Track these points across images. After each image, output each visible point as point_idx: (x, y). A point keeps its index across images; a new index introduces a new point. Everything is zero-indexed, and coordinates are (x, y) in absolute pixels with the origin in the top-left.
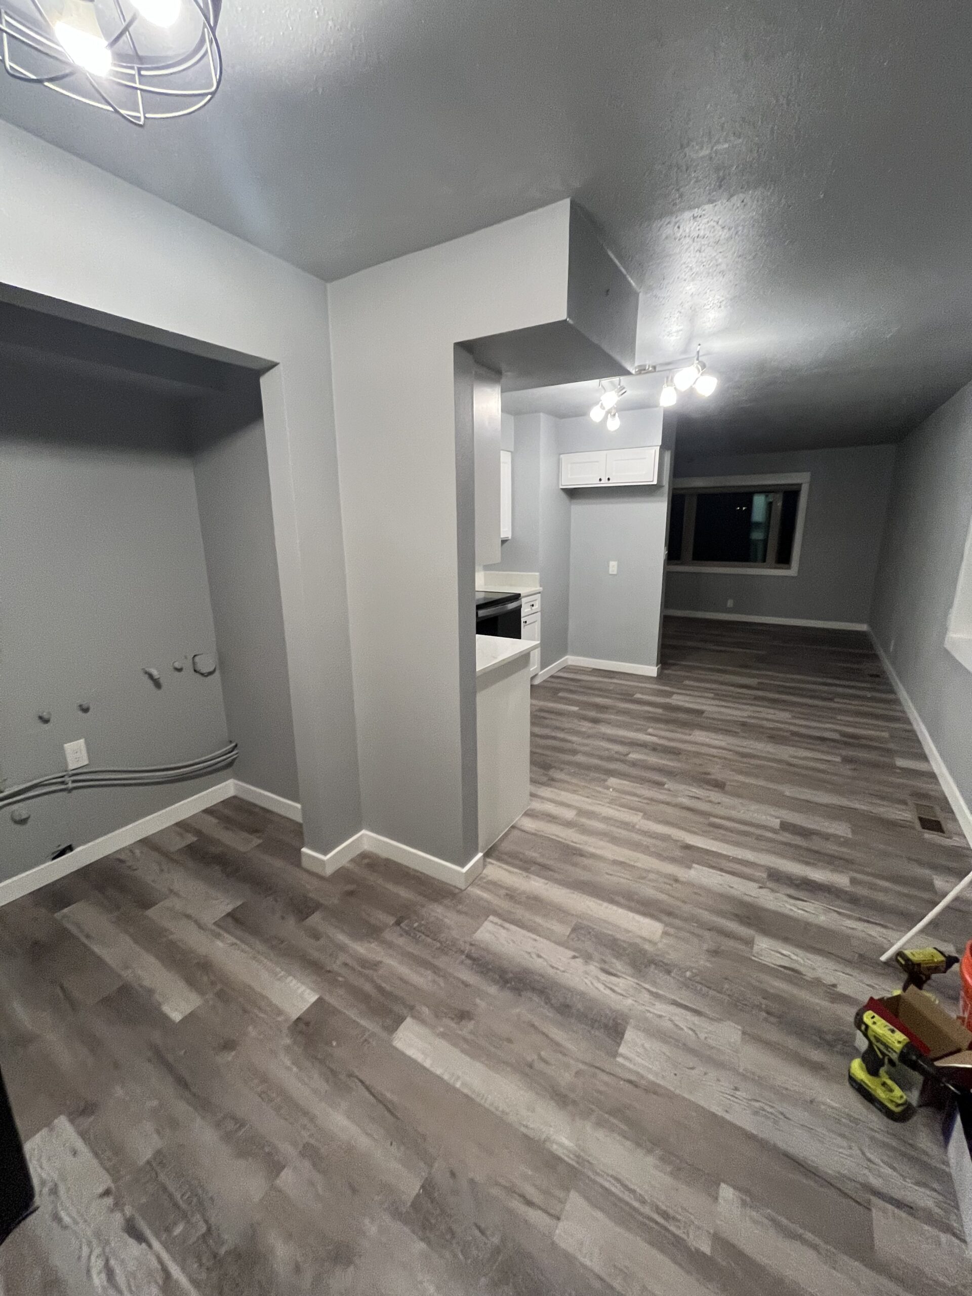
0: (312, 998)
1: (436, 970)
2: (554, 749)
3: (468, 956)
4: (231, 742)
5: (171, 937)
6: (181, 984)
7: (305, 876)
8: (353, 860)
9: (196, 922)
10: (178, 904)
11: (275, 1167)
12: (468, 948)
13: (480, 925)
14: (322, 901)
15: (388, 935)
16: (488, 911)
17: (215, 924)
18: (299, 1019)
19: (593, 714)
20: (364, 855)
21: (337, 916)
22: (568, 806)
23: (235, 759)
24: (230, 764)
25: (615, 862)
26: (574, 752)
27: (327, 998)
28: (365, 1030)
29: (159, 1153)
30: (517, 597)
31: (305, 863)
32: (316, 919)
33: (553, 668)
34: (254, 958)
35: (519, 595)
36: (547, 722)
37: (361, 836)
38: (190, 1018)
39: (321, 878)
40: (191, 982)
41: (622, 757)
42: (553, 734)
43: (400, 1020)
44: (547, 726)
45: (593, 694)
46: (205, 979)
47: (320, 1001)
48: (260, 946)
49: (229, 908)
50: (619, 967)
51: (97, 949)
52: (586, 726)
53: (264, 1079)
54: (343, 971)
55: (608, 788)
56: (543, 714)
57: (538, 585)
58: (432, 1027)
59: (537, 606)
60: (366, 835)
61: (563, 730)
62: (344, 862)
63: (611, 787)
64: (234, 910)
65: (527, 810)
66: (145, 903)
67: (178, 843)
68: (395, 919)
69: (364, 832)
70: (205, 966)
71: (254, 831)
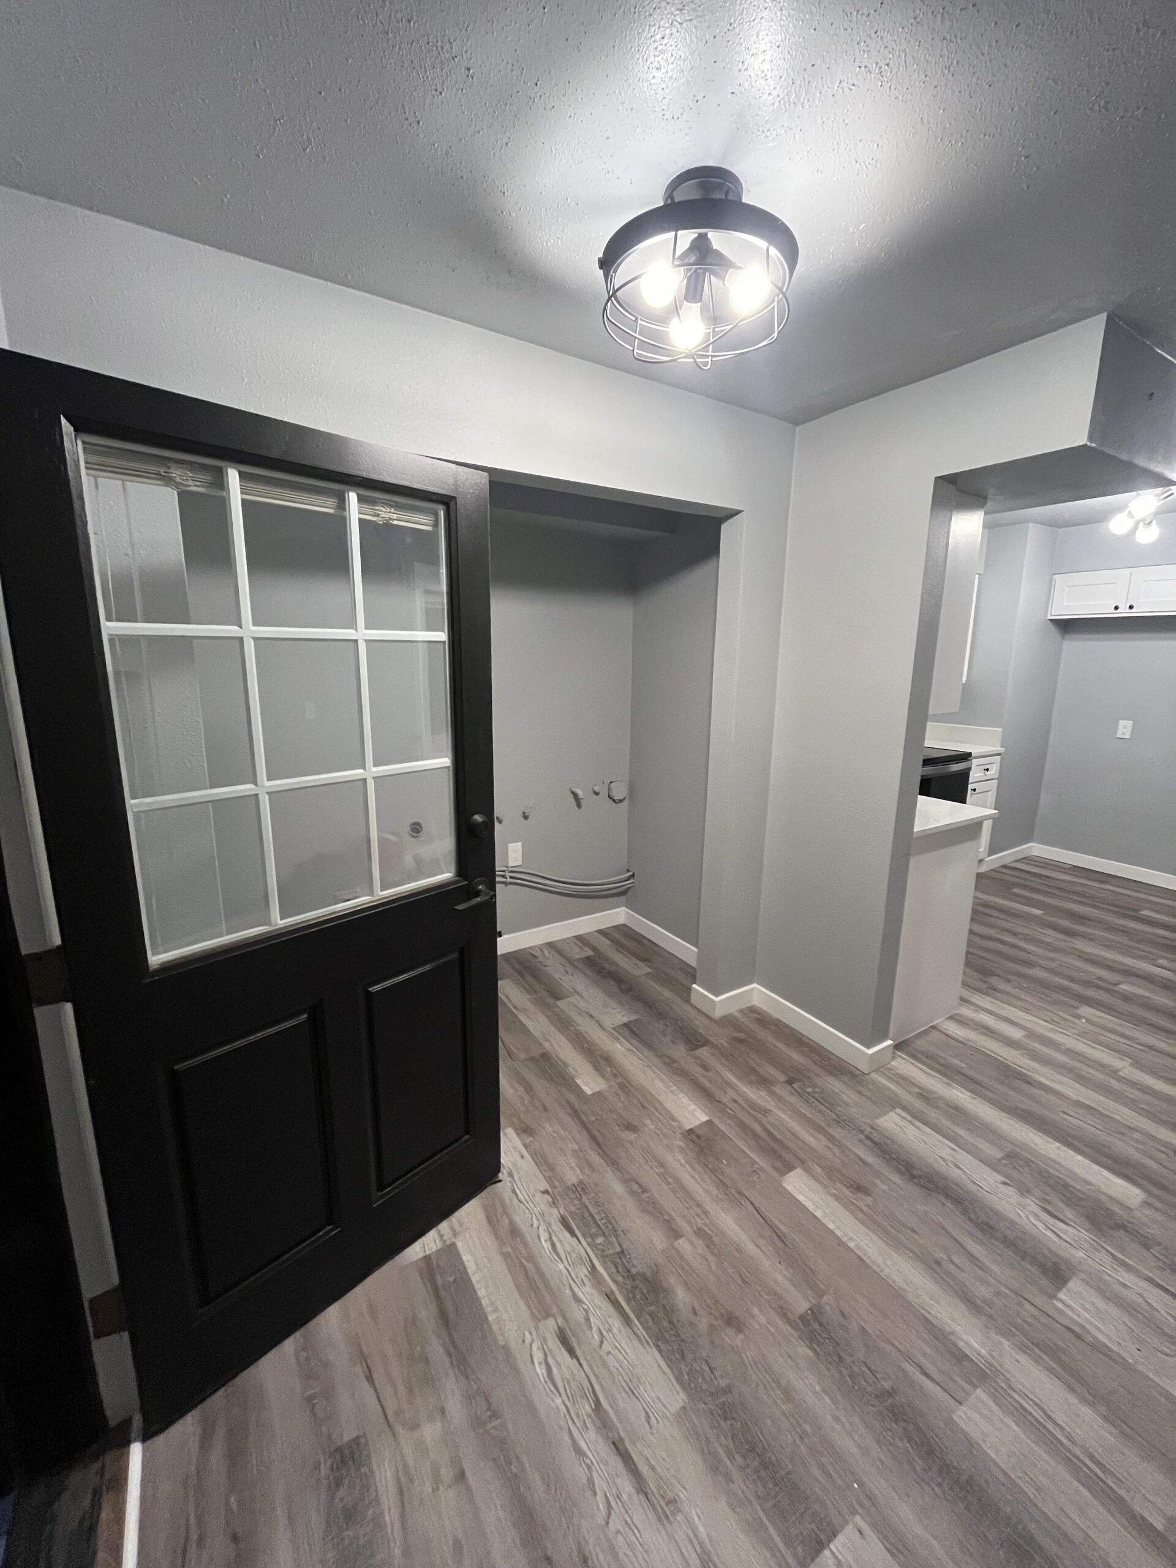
0: (705, 1118)
1: (831, 1138)
2: (999, 953)
3: (868, 1137)
4: (628, 871)
5: (578, 1028)
6: (590, 1068)
7: (693, 1012)
8: (741, 1011)
9: (597, 1022)
10: (582, 1004)
11: (674, 1233)
12: (868, 1130)
13: (886, 1113)
14: (710, 1038)
15: (777, 1089)
16: (895, 1103)
17: (614, 1029)
18: (691, 1130)
19: (1065, 923)
20: (752, 1010)
21: (727, 1056)
22: (1015, 1024)
23: (630, 888)
24: (624, 893)
25: (1078, 1104)
26: (1030, 964)
27: (716, 1121)
28: (753, 1162)
29: (581, 1182)
30: (966, 757)
31: (694, 999)
32: (703, 1052)
33: (1007, 856)
34: (649, 1067)
35: (970, 754)
36: (993, 920)
37: (752, 989)
38: (598, 1095)
39: (711, 1019)
40: (597, 1068)
41: (1111, 987)
42: (999, 936)
43: (790, 1168)
44: (992, 926)
45: (1071, 899)
46: (609, 1069)
47: (709, 1123)
48: (656, 1060)
49: (626, 1020)
50: (1070, 1216)
51: (522, 1018)
52: (1051, 936)
53: (662, 1165)
54: (733, 1106)
55: (1079, 1017)
56: (987, 911)
57: (999, 744)
58: (825, 1187)
59: (994, 771)
60: (757, 988)
61: (1015, 934)
62: (733, 1010)
63: (1084, 1017)
64: (630, 1022)
65: (955, 1014)
66: (557, 996)
67: (578, 953)
68: (787, 1078)
69: (755, 985)
70: (608, 1060)
71: (645, 960)
